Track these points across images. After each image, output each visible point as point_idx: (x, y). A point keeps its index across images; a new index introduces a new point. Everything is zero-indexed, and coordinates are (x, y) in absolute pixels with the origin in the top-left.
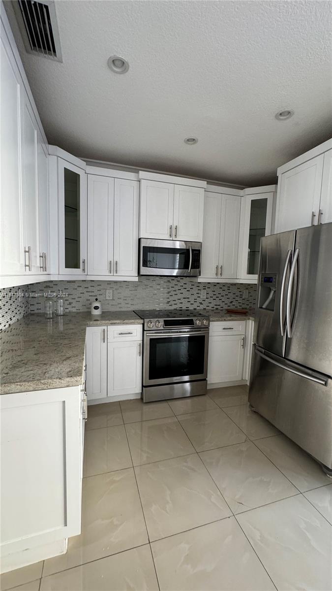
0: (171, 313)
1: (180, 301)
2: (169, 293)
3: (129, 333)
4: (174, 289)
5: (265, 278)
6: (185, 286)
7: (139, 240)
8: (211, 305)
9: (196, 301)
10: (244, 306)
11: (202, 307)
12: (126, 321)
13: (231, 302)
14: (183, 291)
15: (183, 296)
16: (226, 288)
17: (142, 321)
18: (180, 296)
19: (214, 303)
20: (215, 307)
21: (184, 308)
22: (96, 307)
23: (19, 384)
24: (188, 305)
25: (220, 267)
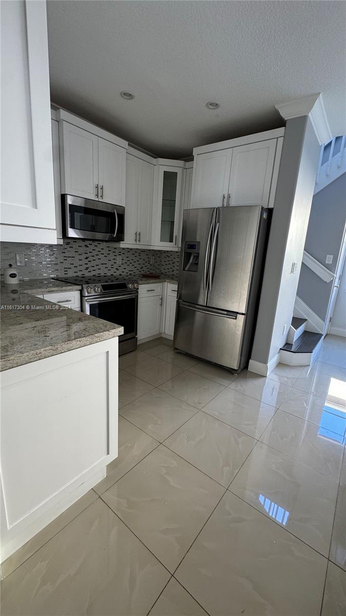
0: (90, 279)
1: (98, 267)
2: (87, 258)
3: (67, 301)
4: (92, 254)
5: (189, 245)
6: (102, 251)
8: (126, 271)
9: (112, 266)
10: (151, 271)
11: (118, 273)
12: (64, 288)
13: (142, 268)
14: (101, 256)
15: (101, 261)
16: (137, 254)
17: (79, 287)
18: (98, 262)
19: (128, 268)
20: (130, 273)
21: (102, 274)
22: (12, 274)
23: (78, 340)
24: (106, 271)
25: (138, 233)
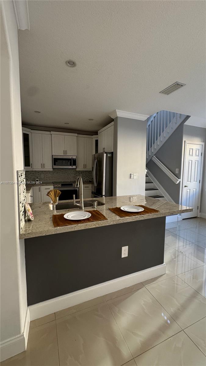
0: (64, 181)
3: (49, 189)
7: (52, 155)
12: (47, 184)
17: (53, 184)
25: (85, 165)
